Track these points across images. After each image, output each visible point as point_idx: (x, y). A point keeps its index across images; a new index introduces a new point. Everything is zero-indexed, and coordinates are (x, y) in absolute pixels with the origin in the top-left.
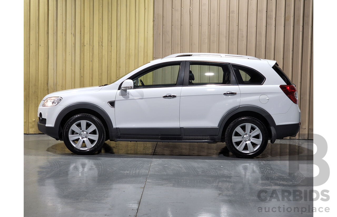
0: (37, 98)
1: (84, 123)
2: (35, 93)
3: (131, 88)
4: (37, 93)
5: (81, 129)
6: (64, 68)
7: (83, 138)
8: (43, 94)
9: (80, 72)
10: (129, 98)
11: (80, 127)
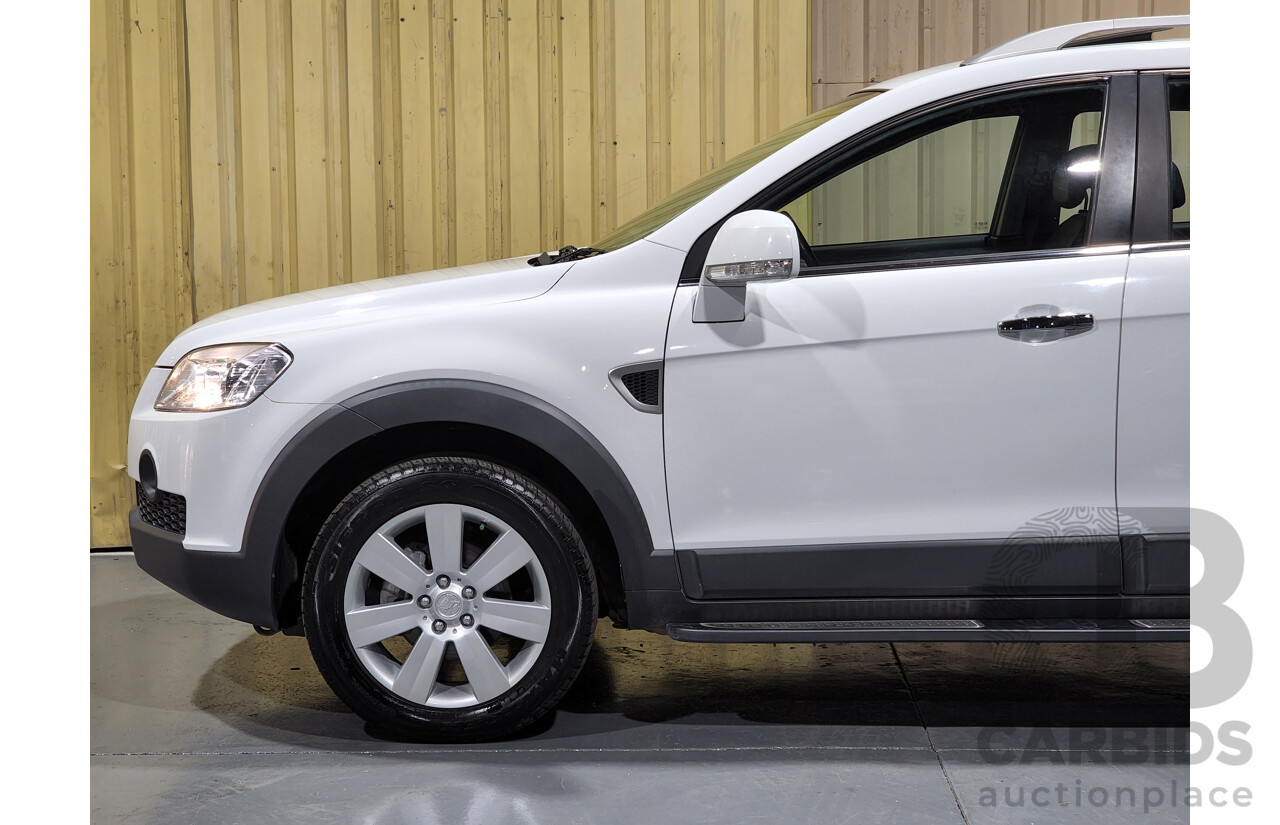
0: (130, 336)
1: (444, 521)
2: (117, 307)
3: (780, 270)
4: (130, 308)
5: (428, 566)
6: (284, 156)
7: (445, 624)
8: (167, 316)
9: (380, 177)
10: (762, 339)
11: (419, 548)
